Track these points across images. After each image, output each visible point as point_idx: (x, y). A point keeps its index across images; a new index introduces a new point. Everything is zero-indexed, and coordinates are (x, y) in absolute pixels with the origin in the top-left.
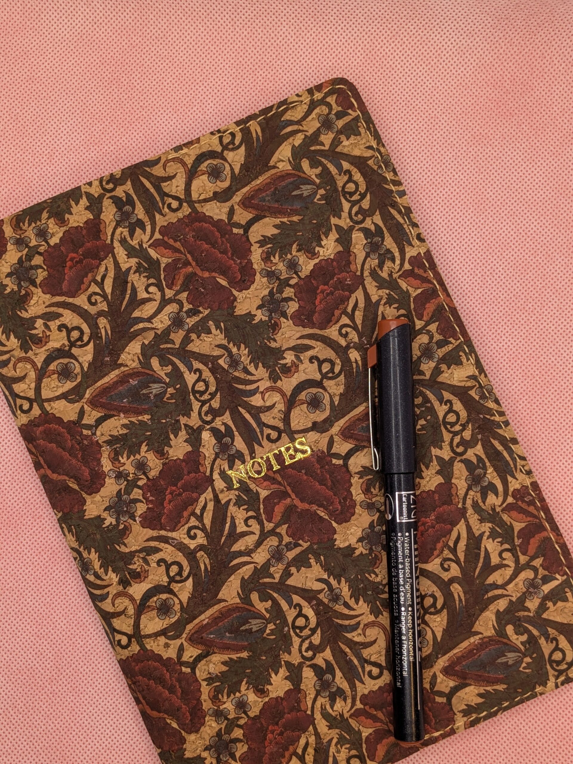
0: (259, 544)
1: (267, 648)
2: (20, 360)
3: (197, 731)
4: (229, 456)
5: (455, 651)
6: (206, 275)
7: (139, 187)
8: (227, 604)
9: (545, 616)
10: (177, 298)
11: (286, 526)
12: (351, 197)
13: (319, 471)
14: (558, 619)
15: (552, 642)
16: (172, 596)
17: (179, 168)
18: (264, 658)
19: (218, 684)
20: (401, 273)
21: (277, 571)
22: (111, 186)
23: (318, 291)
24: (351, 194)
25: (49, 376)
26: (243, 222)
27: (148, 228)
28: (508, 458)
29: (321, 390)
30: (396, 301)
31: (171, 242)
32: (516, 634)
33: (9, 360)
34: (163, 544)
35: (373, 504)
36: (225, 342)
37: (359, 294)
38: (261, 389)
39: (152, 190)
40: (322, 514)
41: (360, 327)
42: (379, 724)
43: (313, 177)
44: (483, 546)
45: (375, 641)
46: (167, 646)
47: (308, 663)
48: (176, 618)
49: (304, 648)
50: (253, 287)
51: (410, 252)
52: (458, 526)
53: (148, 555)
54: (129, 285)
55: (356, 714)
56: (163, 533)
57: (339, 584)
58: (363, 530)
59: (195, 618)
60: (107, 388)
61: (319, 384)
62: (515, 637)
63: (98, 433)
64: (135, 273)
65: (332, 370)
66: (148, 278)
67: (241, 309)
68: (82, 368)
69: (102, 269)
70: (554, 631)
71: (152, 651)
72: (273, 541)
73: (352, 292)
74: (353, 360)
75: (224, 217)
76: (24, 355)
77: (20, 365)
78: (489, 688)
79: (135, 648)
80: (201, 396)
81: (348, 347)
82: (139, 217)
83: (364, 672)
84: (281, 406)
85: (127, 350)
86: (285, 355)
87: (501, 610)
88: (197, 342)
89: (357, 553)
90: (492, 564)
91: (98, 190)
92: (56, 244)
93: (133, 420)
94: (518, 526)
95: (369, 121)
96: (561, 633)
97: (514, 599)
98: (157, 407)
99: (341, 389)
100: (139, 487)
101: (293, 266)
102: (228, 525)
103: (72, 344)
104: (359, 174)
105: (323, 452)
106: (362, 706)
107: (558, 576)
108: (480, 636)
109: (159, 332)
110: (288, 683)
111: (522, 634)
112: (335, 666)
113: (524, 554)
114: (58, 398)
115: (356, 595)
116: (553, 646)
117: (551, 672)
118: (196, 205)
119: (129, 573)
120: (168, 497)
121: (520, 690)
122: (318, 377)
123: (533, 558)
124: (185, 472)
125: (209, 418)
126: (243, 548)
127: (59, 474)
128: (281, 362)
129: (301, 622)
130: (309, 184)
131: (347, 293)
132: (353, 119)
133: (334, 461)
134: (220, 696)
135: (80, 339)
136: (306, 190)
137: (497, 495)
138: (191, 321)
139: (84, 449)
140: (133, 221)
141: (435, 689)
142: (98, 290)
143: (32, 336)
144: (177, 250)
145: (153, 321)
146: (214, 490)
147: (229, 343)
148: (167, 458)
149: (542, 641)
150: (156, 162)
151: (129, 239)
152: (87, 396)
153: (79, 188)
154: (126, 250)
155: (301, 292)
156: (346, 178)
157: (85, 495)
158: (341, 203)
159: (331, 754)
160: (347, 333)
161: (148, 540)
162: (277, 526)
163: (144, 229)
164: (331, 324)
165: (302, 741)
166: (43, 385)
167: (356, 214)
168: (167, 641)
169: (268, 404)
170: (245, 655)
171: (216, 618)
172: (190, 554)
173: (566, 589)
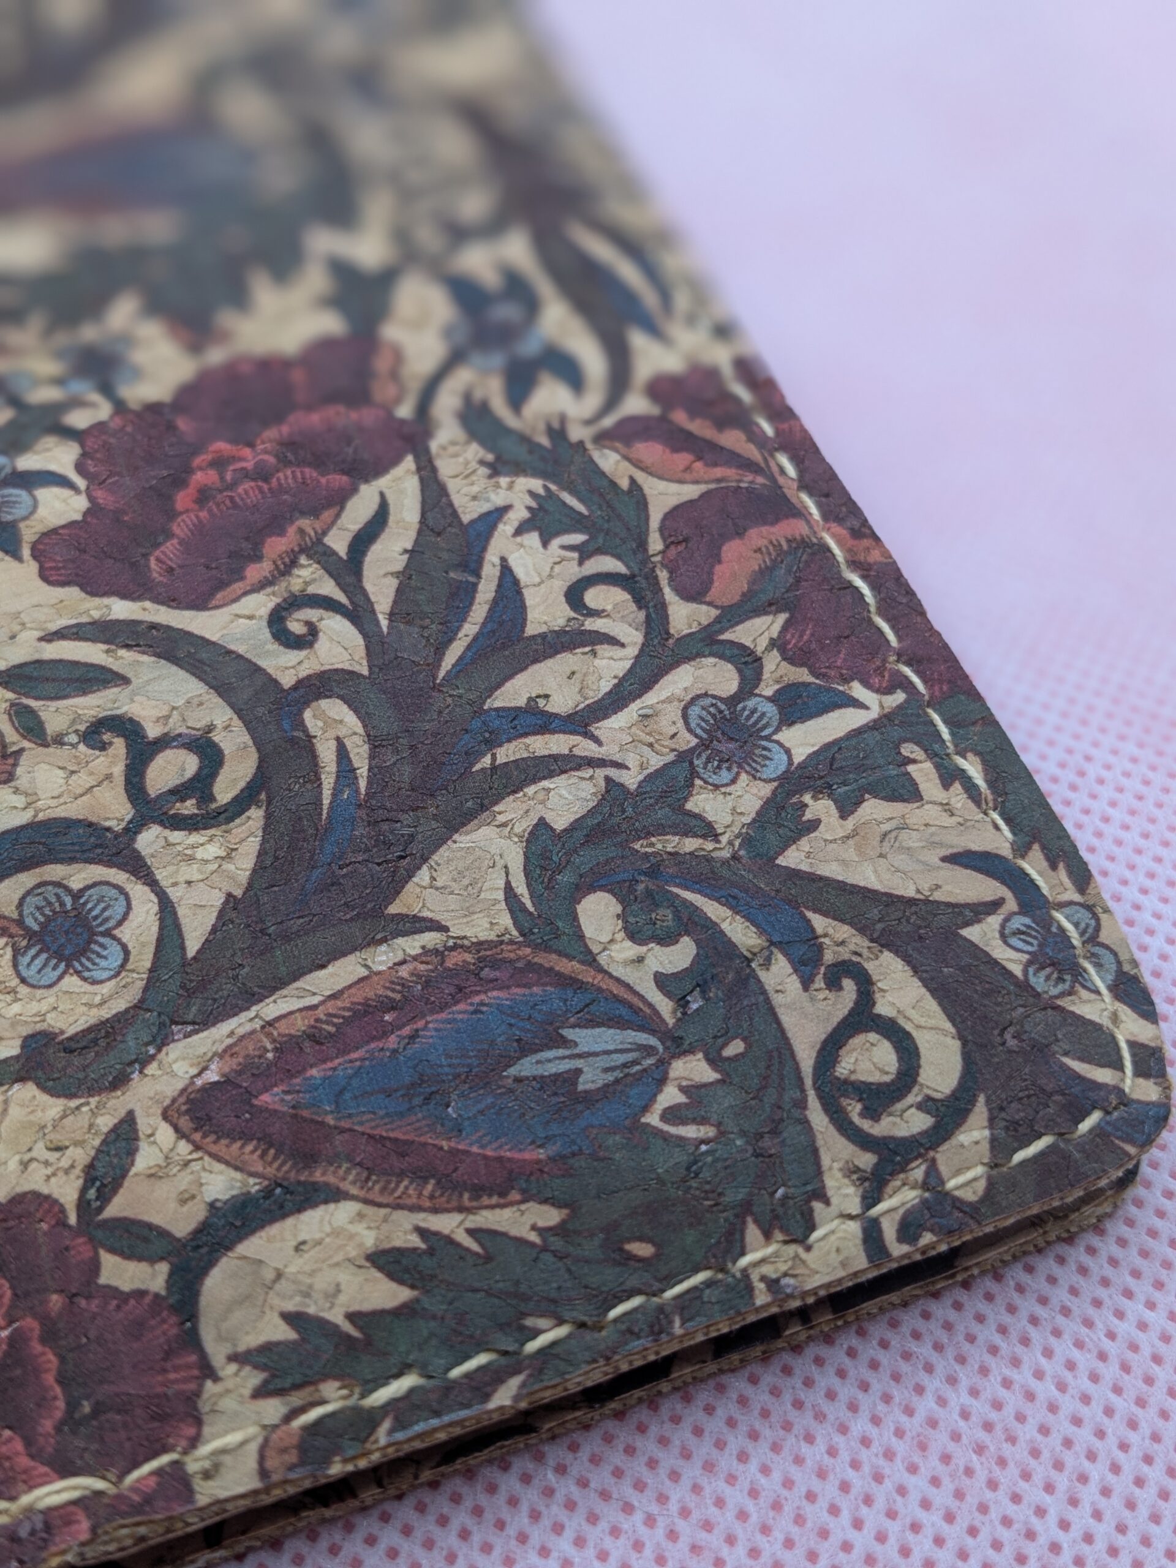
5: (272, 1008)
9: (793, 858)
14: (869, 877)
15: (835, 986)
32: (633, 935)
44: (492, 557)
52: (383, 483)
62: (627, 949)
70: (844, 931)
78: (447, 1223)
90: (531, 630)
94: (666, 496)
96: (885, 941)
97: (631, 779)
107: (858, 690)
108: (431, 939)
111: (667, 939)
113: (692, 596)
116: (841, 1004)
117: (837, 1152)
123: (732, 615)
137: (577, 387)
141: (115, 1208)
149: (779, 977)
173: (909, 750)
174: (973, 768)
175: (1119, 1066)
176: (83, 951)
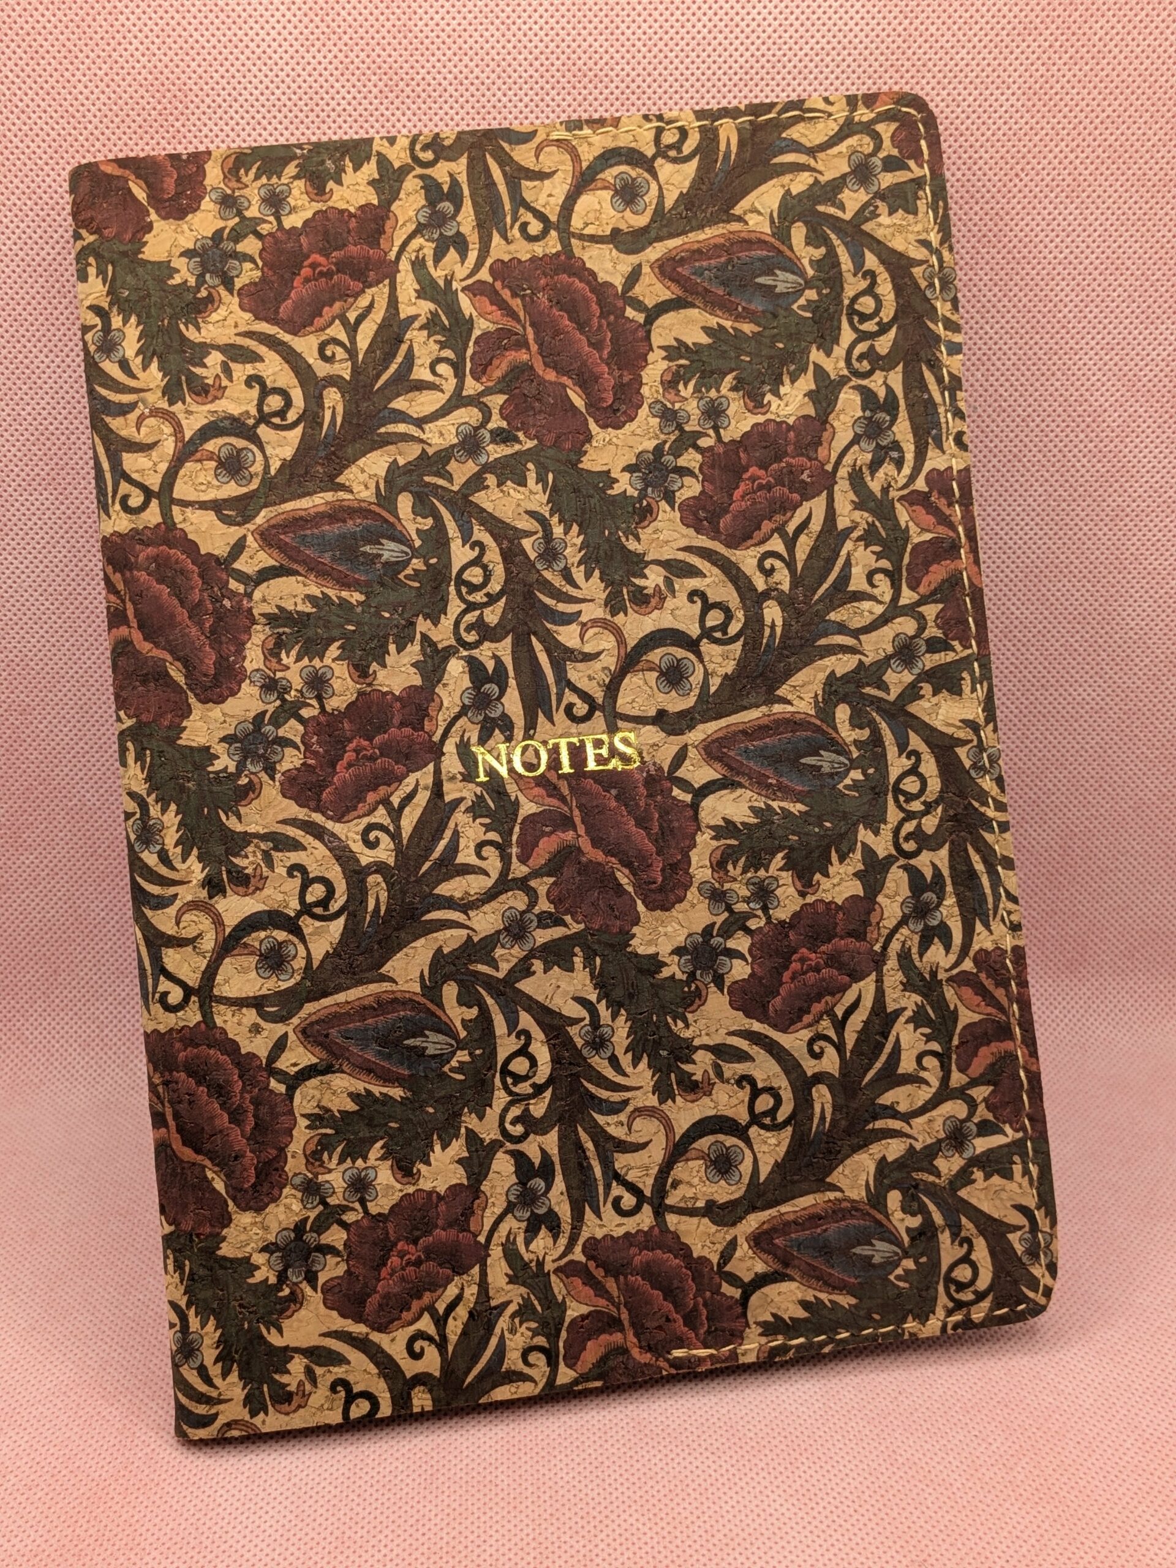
0: (491, 895)
1: (443, 1093)
2: (155, 412)
3: (259, 1210)
4: (487, 718)
5: (784, 1208)
6: (551, 376)
7: (478, 173)
8: (394, 988)
9: (963, 1193)
10: (484, 400)
11: (552, 880)
12: (861, 322)
13: (642, 803)
14: (985, 1207)
15: (961, 1245)
16: (296, 940)
17: (563, 163)
18: (431, 1110)
19: (329, 1131)
20: (905, 492)
21: (507, 957)
22: (429, 156)
23: (745, 476)
24: (864, 318)
25: (200, 461)
26: (650, 302)
27: (473, 256)
28: (988, 891)
29: (692, 657)
30: (880, 541)
31: (506, 294)
32: (904, 1210)
33: (133, 406)
34: (310, 838)
35: (724, 893)
36: (545, 511)
37: (817, 507)
38: (584, 618)
39: (502, 188)
40: (624, 881)
41: (800, 566)
42: (602, 1302)
43: (806, 262)
44: (894, 1033)
45: (644, 1145)
46: (256, 1029)
47: (509, 1146)
48: (291, 983)
49: (510, 1116)
50: (629, 427)
51: (935, 461)
52: (862, 983)
53: (276, 849)
54: (404, 347)
55: (568, 1270)
56: (318, 818)
57: (613, 1020)
58: (690, 935)
59: (325, 995)
60: (301, 518)
61: (692, 645)
62: (899, 1215)
63: (257, 595)
64: (421, 328)
65: (723, 627)
66: (443, 346)
67: (594, 460)
68: (267, 466)
69: (364, 302)
70: (971, 1226)
71: (224, 1032)
72: (517, 901)
73: (806, 497)
74: (768, 621)
75: (618, 282)
76: (165, 405)
77: (151, 421)
78: (823, 1296)
79: (192, 1016)
80: (469, 593)
81: (766, 595)
82: (462, 230)
83: (607, 1194)
84: (610, 661)
85: (361, 462)
86: (647, 571)
87: (890, 1159)
88: (494, 493)
89: (666, 973)
90: (900, 1071)
91: (403, 155)
92: (294, 228)
93: (331, 593)
94: (966, 1017)
95: (940, 192)
96: (982, 1233)
97: (918, 1146)
98: (382, 584)
99: (730, 667)
100: (301, 720)
101: (714, 413)
102: (443, 844)
103: (264, 418)
104: (890, 286)
105: (661, 769)
106: (583, 1259)
107: (1007, 1129)
108: (838, 1194)
109: (430, 451)
110: (461, 1171)
111: (913, 1215)
112: (558, 1167)
113: (962, 1070)
114: (203, 505)
115: (636, 1050)
116: (961, 1252)
117: (943, 1300)
118: (573, 241)
119: (229, 872)
120: (349, 756)
121: (877, 1317)
122: (694, 631)
123: (974, 1083)
124: (396, 721)
125: (471, 638)
126: (458, 895)
127: (157, 645)
128: (637, 581)
129: (520, 1066)
130: (793, 273)
131: (796, 496)
132: (912, 180)
133: (676, 792)
134: (326, 1155)
135: (282, 413)
136: (783, 281)
137: (948, 948)
138: (496, 452)
139: (220, 616)
140: (450, 233)
141: (727, 1268)
142: (343, 337)
143: (192, 378)
144: (512, 314)
145: (426, 427)
146: (437, 772)
147: (551, 515)
148: (370, 685)
149: (945, 1238)
150: (526, 137)
151: (430, 263)
152: (260, 520)
153: (370, 141)
154: (419, 282)
155: (712, 467)
156: (864, 284)
157: (192, 700)
158: (839, 329)
159: (497, 1331)
160: (773, 569)
161: (284, 822)
162: (536, 874)
163: (463, 254)
164: (750, 542)
165: (452, 1291)
166: (182, 472)
167: (861, 357)
168: (259, 1021)
169: (588, 649)
170: (397, 1093)
171: (365, 1008)
172: (356, 872)
173: (1016, 1158)
174: (1034, 1170)
175: (1037, 1292)
176: (727, 1172)
